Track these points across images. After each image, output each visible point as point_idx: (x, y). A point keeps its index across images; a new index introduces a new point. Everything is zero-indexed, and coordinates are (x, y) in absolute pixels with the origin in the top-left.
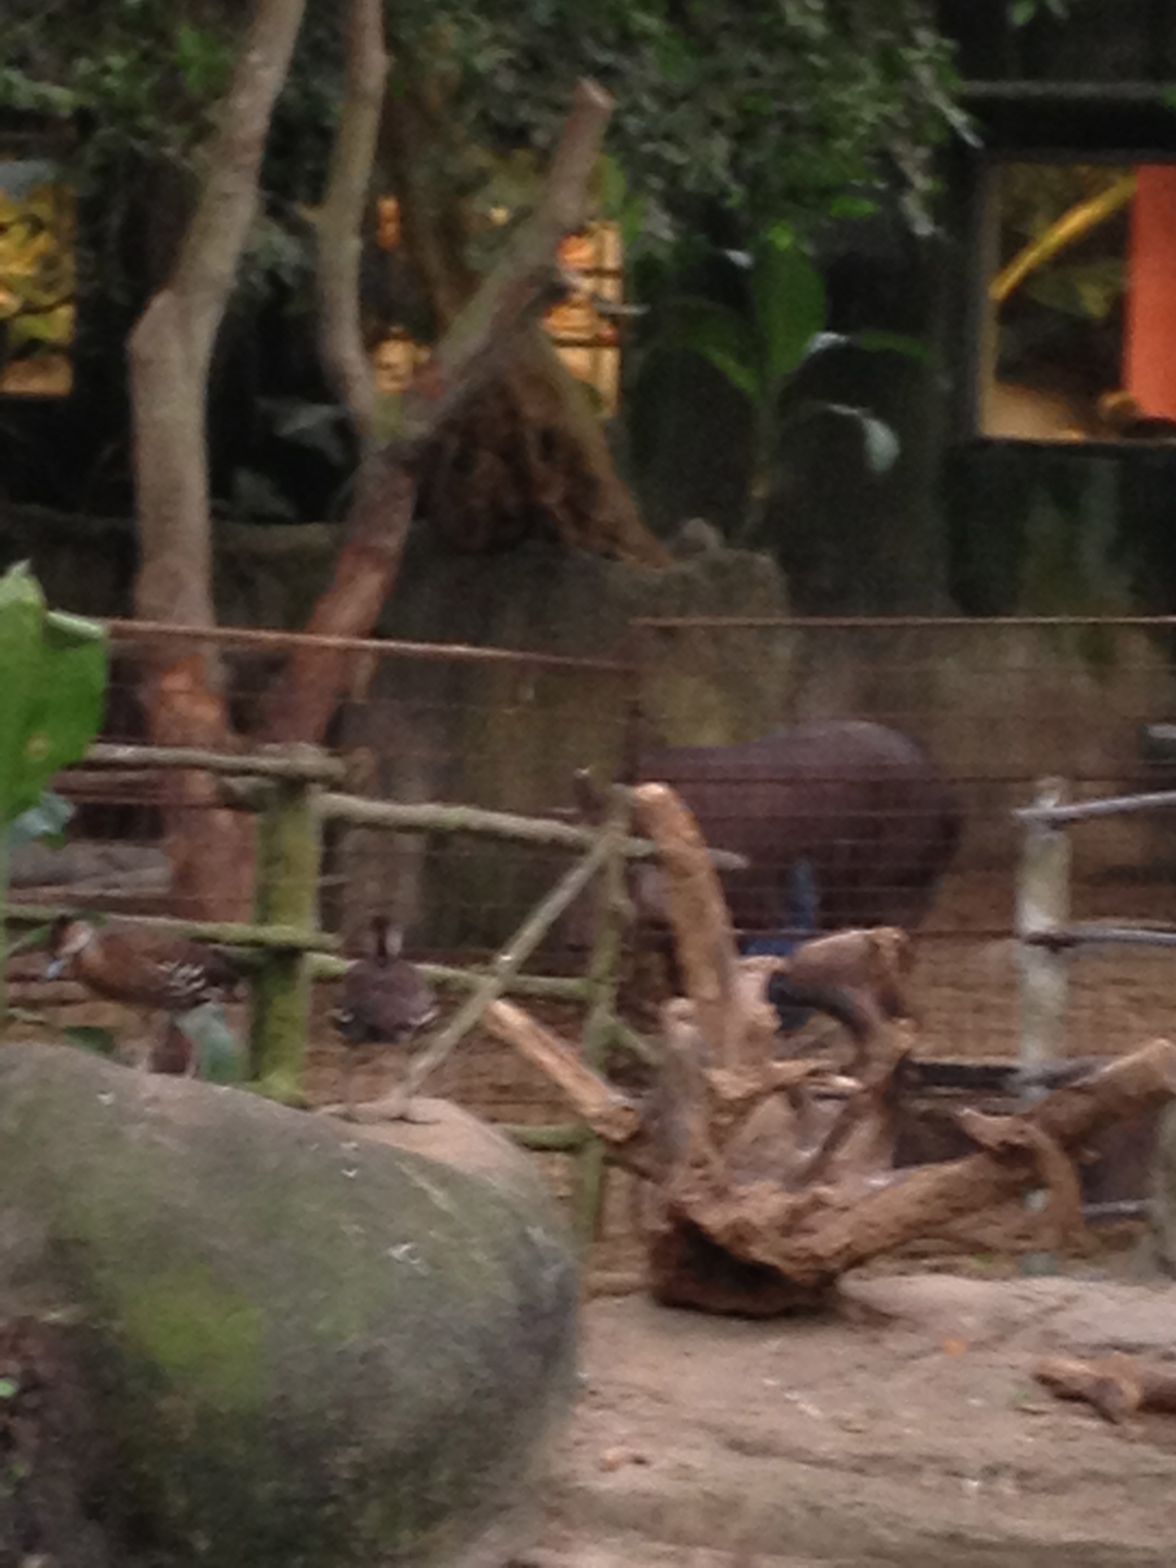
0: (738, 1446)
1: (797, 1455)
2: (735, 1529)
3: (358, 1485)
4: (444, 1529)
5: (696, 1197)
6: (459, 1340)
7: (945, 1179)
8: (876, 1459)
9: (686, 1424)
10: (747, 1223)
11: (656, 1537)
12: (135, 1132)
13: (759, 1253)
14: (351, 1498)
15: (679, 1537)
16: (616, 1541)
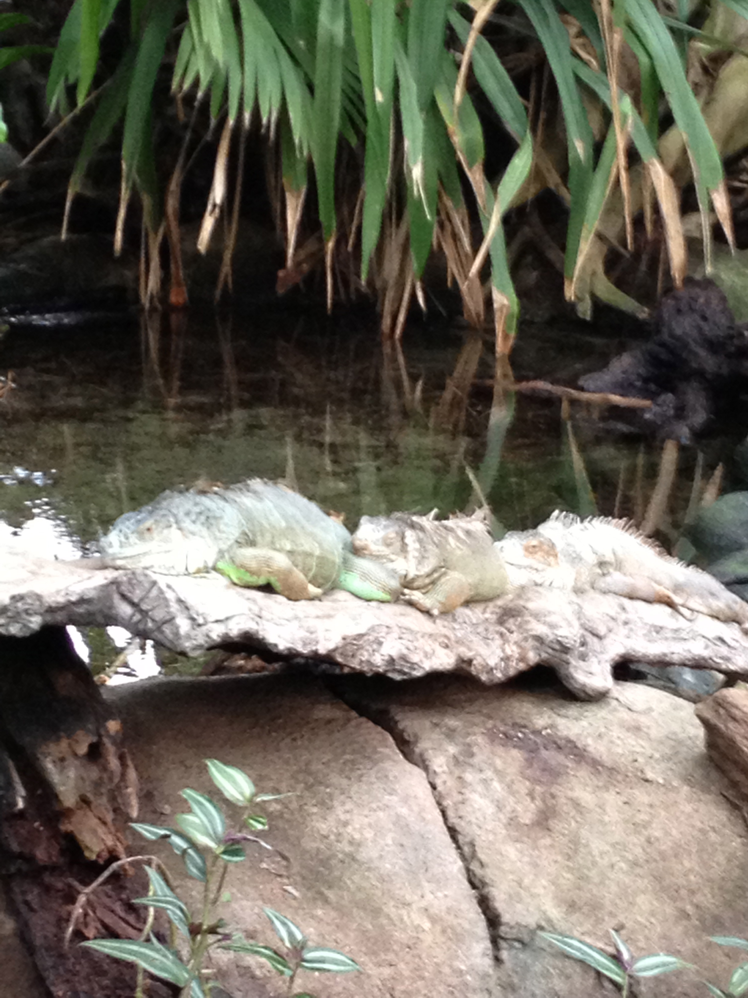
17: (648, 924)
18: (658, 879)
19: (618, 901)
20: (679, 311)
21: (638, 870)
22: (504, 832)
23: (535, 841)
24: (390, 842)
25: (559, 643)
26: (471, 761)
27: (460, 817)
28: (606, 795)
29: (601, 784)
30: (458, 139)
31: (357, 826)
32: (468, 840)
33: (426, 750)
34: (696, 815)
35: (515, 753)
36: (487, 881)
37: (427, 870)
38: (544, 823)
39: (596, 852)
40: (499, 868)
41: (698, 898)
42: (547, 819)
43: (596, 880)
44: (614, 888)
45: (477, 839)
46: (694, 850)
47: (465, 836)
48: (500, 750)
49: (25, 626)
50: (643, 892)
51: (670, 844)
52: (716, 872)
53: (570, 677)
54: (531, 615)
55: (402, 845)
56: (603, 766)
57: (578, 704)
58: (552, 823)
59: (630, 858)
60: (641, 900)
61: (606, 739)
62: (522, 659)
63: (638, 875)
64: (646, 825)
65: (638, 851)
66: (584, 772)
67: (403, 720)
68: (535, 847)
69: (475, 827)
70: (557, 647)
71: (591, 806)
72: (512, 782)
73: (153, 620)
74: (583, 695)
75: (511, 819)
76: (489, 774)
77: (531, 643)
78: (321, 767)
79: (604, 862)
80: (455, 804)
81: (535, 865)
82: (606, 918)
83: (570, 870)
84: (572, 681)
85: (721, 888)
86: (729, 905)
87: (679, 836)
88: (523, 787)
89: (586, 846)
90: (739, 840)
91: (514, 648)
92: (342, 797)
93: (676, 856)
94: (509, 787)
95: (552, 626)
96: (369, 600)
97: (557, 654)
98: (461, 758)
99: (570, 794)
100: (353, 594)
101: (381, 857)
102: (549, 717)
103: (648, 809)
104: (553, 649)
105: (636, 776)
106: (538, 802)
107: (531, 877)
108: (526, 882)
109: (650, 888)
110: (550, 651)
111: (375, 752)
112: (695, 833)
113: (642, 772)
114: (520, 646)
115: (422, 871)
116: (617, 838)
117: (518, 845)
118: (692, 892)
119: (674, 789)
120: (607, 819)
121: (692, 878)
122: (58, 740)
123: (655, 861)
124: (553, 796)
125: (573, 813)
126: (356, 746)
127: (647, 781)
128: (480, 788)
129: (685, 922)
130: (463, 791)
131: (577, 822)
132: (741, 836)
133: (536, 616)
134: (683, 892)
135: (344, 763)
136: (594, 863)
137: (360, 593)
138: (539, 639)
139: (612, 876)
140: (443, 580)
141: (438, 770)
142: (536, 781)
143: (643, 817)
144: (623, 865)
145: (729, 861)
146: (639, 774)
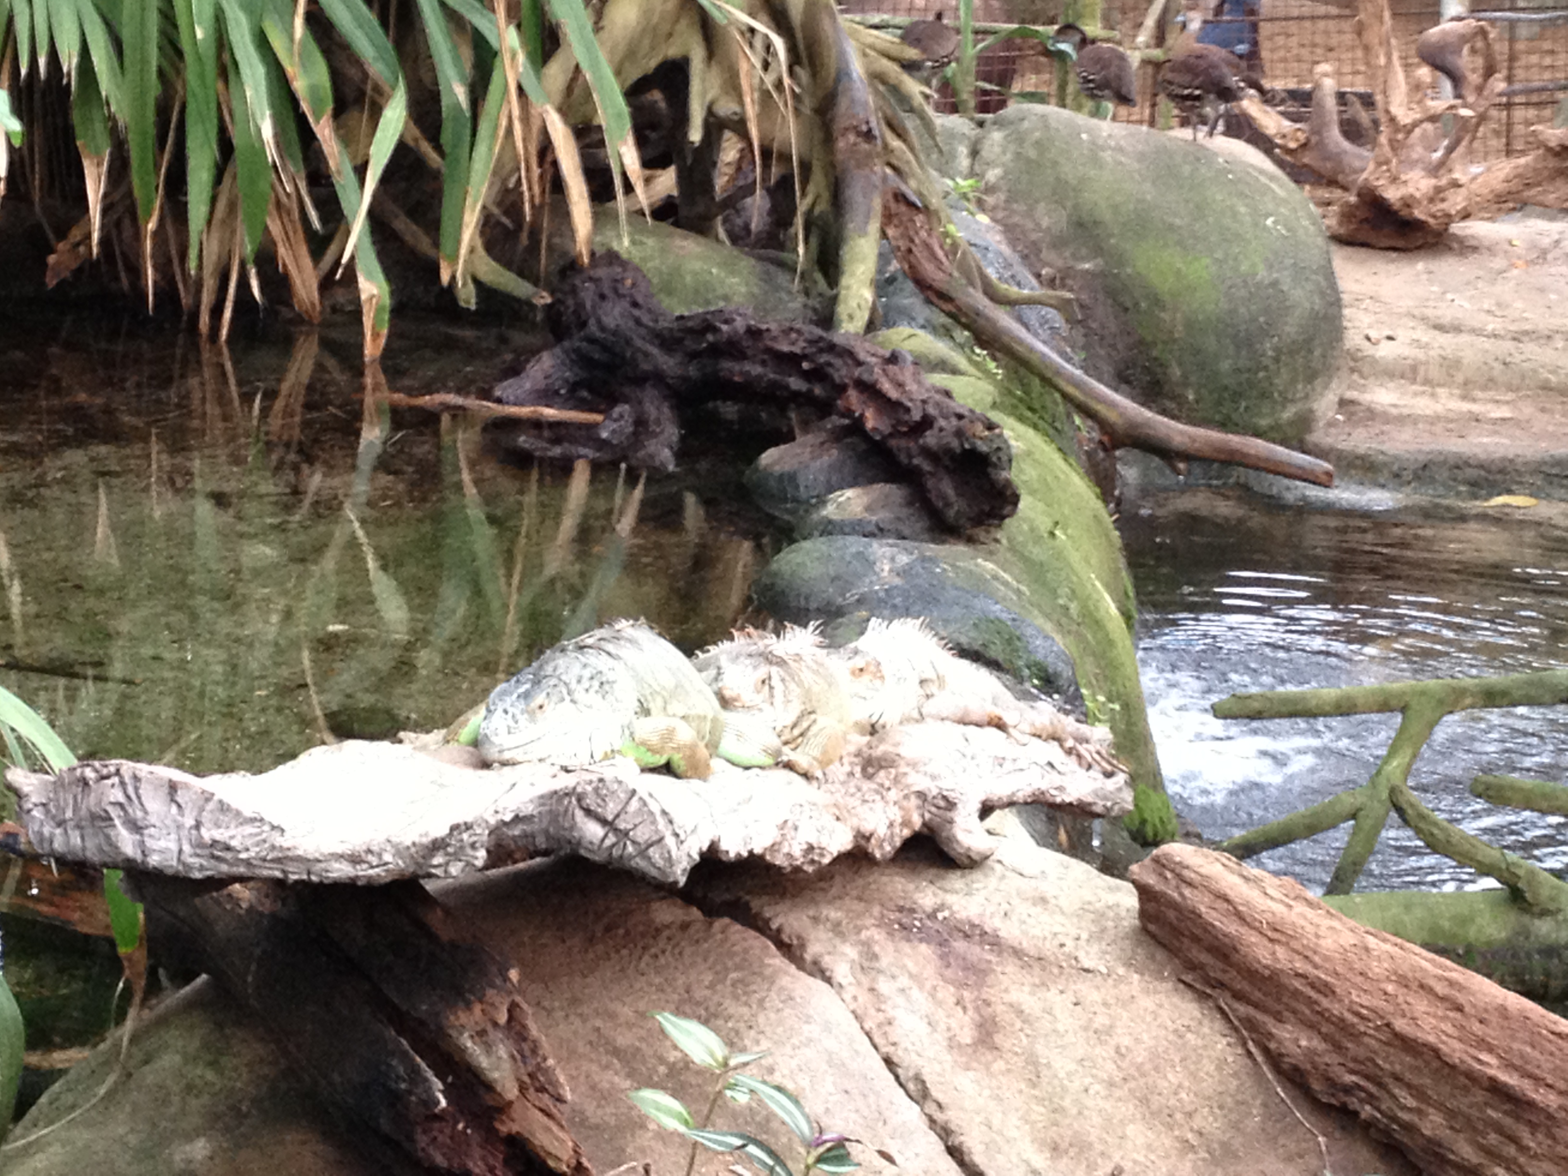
0: (1439, 327)
1: (1476, 332)
2: (1460, 378)
3: (1277, 360)
4: (1318, 382)
5: (1381, 182)
6: (1315, 273)
7: (1517, 167)
8: (1526, 333)
9: (1400, 315)
10: (1412, 196)
11: (1414, 381)
12: (1107, 156)
13: (1419, 214)
14: (1272, 367)
15: (1427, 382)
16: (1391, 385)
17: (1149, 1164)
18: (1144, 1101)
19: (1105, 1136)
20: (603, 297)
21: (1118, 1093)
22: (949, 1058)
23: (988, 1068)
24: (832, 1090)
25: (945, 798)
26: (877, 965)
27: (894, 1044)
28: (1049, 995)
29: (1037, 981)
30: (300, 85)
31: (786, 1072)
32: (911, 1074)
33: (821, 955)
34: (1161, 1012)
35: (923, 948)
36: (953, 1128)
37: (885, 1123)
38: (988, 1040)
39: (1062, 1075)
40: (962, 1109)
41: (1198, 1122)
42: (989, 1034)
43: (1074, 1111)
44: (1097, 1120)
45: (924, 1071)
46: (1177, 1060)
47: (907, 1069)
48: (906, 947)
49: (468, 864)
50: (1131, 1121)
51: (1145, 1054)
52: (1209, 1086)
53: (952, 839)
54: (908, 765)
55: (846, 1092)
56: (1028, 955)
57: (959, 873)
58: (998, 1039)
59: (1105, 1077)
60: (1131, 1130)
61: (1014, 918)
62: (905, 823)
63: (1120, 1099)
64: (1109, 1030)
65: (1110, 1066)
66: (1011, 967)
67: (777, 915)
68: (991, 1074)
69: (914, 1056)
70: (942, 803)
71: (1039, 1013)
72: (935, 988)
73: (634, 842)
74: (966, 861)
75: (950, 1039)
76: (904, 981)
77: (914, 801)
78: (707, 992)
79: (1076, 1085)
80: (880, 1025)
81: (999, 1099)
82: (1099, 1161)
83: (1040, 1100)
84: (955, 846)
85: (1221, 1107)
86: (1235, 1126)
87: (1152, 1043)
88: (948, 993)
89: (1048, 1065)
90: (1224, 1041)
91: (896, 809)
92: (752, 1033)
93: (1156, 1069)
94: (933, 994)
95: (933, 777)
96: (747, 768)
97: (941, 812)
98: (866, 964)
99: (1007, 998)
100: (729, 761)
101: (827, 1110)
102: (935, 895)
103: (1104, 1009)
104: (939, 808)
105: (1071, 966)
106: (970, 1012)
107: (1000, 1115)
108: (996, 1122)
109: (1138, 1116)
110: (933, 809)
111: (763, 965)
112: (1171, 1037)
113: (1076, 959)
114: (901, 808)
115: (881, 1124)
116: (1080, 1053)
117: (971, 1074)
118: (1190, 1115)
119: (1120, 979)
120: (1061, 1028)
121: (1183, 1095)
122: (468, 1006)
123: (1134, 1078)
124: (987, 1003)
125: (1018, 1024)
126: (737, 960)
127: (1087, 971)
128: (900, 1000)
129: (1191, 1156)
130: (883, 1007)
131: (1028, 1036)
132: (1225, 1036)
133: (913, 765)
134: (1178, 1116)
135: (733, 985)
136: (1064, 1089)
137: (736, 759)
138: (921, 795)
139: (1090, 1103)
140: (814, 729)
141: (844, 982)
142: (962, 985)
143: (1101, 1021)
144: (1097, 1087)
145: (1219, 1068)
146: (1073, 962)
